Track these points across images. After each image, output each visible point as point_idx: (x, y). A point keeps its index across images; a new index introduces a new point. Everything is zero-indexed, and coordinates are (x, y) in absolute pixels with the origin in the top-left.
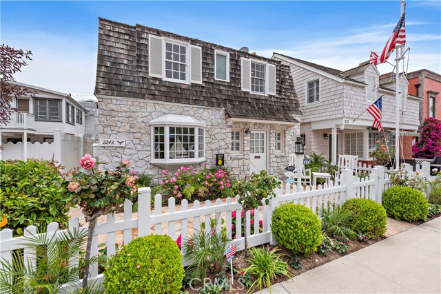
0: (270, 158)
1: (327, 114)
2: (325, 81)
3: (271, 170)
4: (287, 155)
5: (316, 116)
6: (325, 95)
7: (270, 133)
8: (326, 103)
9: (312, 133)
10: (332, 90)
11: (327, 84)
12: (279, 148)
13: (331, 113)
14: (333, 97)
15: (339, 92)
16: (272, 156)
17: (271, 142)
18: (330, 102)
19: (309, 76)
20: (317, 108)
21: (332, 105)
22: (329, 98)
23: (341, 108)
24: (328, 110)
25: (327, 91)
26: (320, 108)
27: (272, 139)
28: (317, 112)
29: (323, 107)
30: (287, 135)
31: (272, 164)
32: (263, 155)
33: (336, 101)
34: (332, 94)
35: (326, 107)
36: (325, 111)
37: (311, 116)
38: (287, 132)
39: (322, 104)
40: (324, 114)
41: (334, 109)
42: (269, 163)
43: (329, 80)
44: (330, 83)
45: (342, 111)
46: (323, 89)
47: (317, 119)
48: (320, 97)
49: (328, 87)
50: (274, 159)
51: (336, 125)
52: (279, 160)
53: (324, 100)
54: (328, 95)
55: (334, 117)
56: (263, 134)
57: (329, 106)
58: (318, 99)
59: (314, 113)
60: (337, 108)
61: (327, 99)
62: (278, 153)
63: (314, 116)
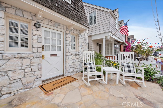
0: (66, 55)
1: (101, 30)
2: (99, 12)
3: (68, 66)
4: (80, 53)
5: (94, 32)
6: (99, 20)
7: (66, 34)
8: (100, 24)
9: (92, 42)
10: (103, 17)
11: (100, 14)
12: (74, 48)
13: (103, 30)
14: (104, 21)
15: (107, 17)
16: (68, 54)
17: (67, 42)
18: (102, 24)
19: (90, 10)
20: (95, 28)
21: (103, 25)
22: (102, 21)
23: (108, 26)
24: (101, 28)
25: (100, 18)
26: (97, 27)
27: (68, 39)
28: (94, 30)
29: (98, 27)
30: (80, 38)
31: (68, 61)
32: (60, 54)
33: (105, 23)
34: (103, 19)
35: (100, 26)
36: (99, 29)
37: (92, 32)
38: (80, 36)
39: (98, 25)
40: (99, 31)
41: (104, 27)
42: (65, 61)
43: (101, 11)
44: (102, 13)
45: (109, 28)
46: (98, 16)
47: (95, 34)
48: (96, 21)
49: (101, 15)
50: (70, 57)
51: (105, 37)
52: (74, 57)
53: (99, 22)
54: (101, 20)
55: (104, 32)
56: (60, 34)
57: (102, 26)
58: (95, 23)
59: (93, 30)
60: (106, 27)
61: (100, 22)
62: (73, 51)
63: (93, 32)
